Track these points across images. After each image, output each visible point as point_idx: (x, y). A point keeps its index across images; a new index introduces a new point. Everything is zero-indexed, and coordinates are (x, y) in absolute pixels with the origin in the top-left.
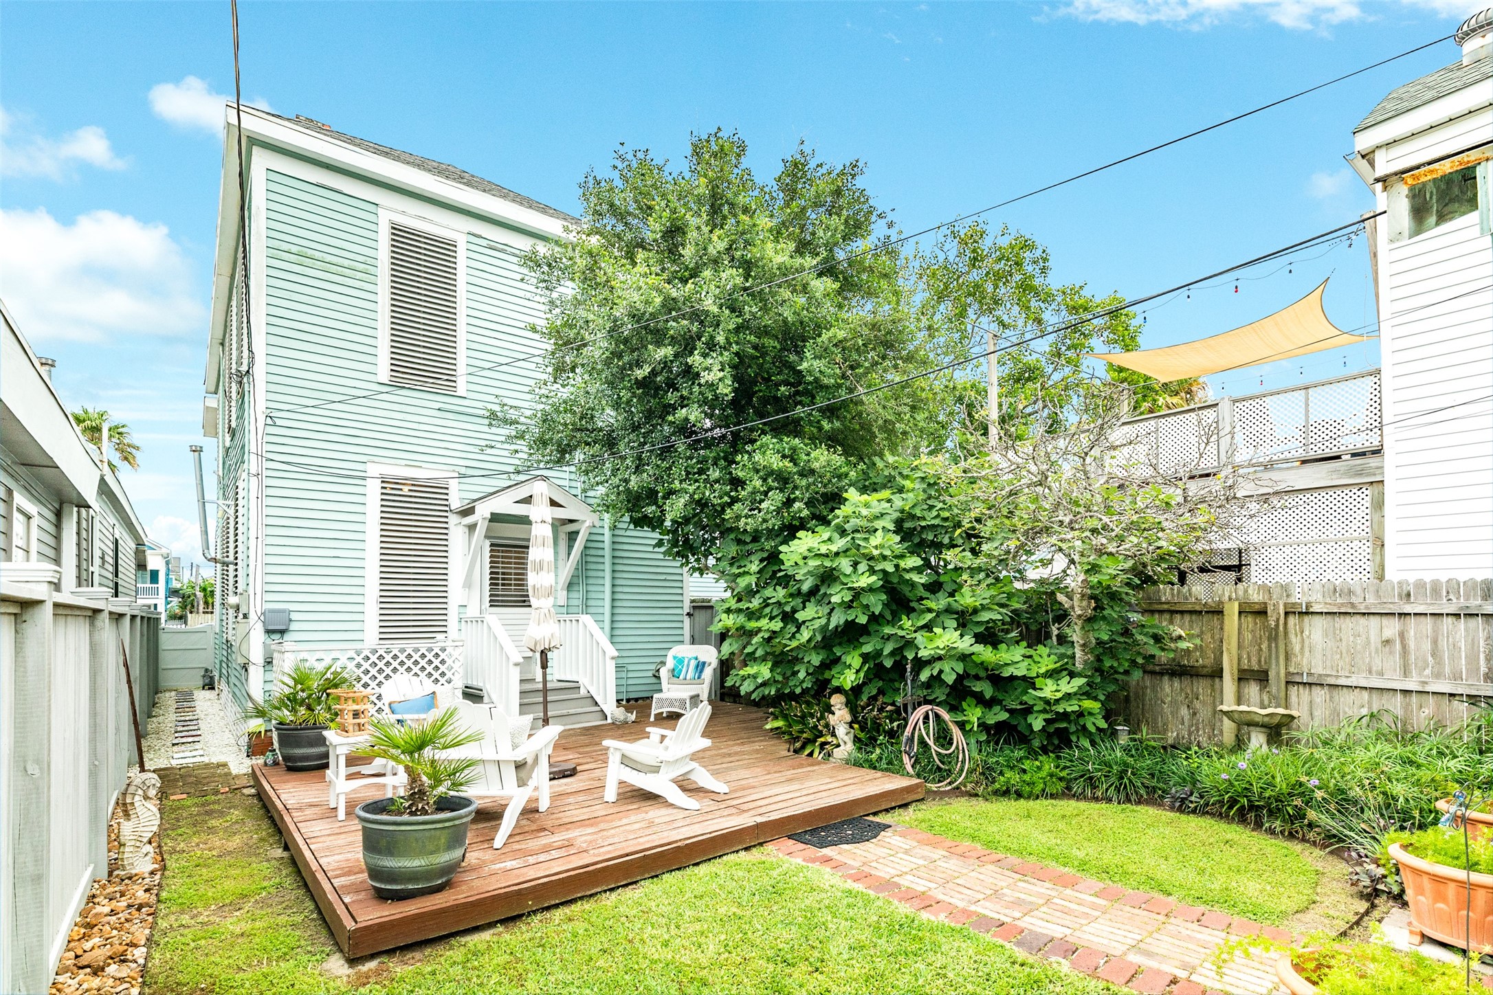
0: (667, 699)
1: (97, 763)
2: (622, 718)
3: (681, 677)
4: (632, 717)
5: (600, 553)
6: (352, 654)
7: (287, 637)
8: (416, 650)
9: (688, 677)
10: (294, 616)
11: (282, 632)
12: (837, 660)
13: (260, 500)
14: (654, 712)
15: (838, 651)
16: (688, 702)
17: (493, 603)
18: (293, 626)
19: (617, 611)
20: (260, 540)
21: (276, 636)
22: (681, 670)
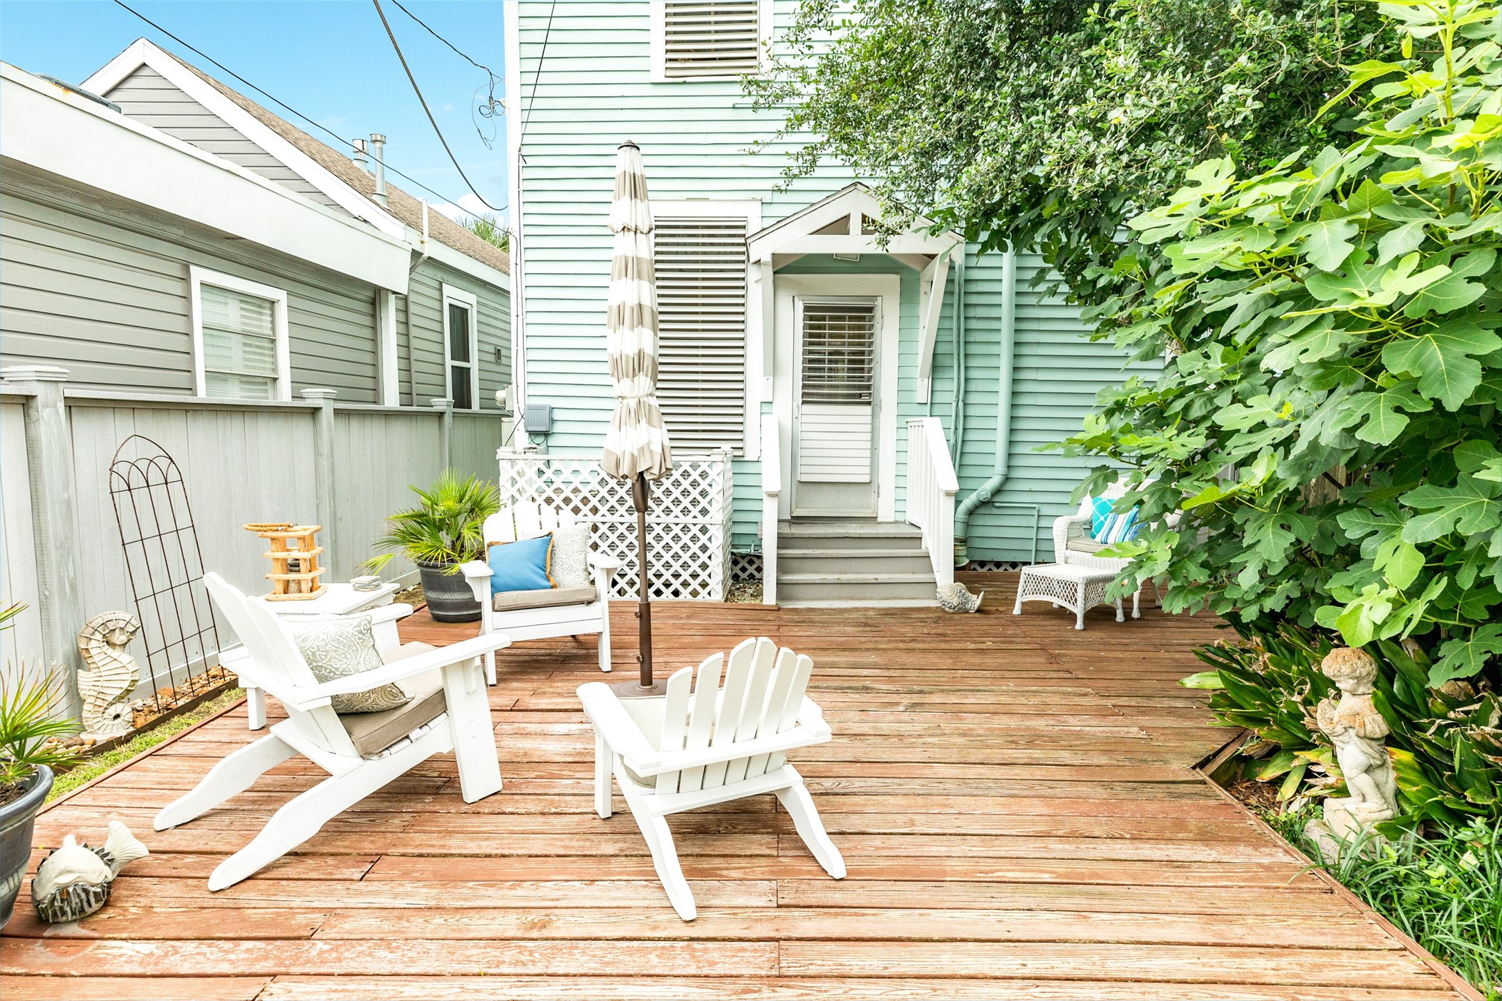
0: (1044, 578)
1: (47, 593)
2: (955, 601)
3: (1099, 538)
4: (976, 601)
5: (994, 313)
6: (594, 466)
7: (552, 441)
8: (695, 466)
9: (1111, 540)
10: (557, 415)
11: (546, 434)
12: (1351, 554)
13: (519, 266)
14: (1020, 599)
15: (1351, 527)
16: (1081, 590)
17: (809, 398)
18: (557, 428)
19: (1022, 412)
20: (520, 317)
21: (540, 440)
22: (1102, 524)
